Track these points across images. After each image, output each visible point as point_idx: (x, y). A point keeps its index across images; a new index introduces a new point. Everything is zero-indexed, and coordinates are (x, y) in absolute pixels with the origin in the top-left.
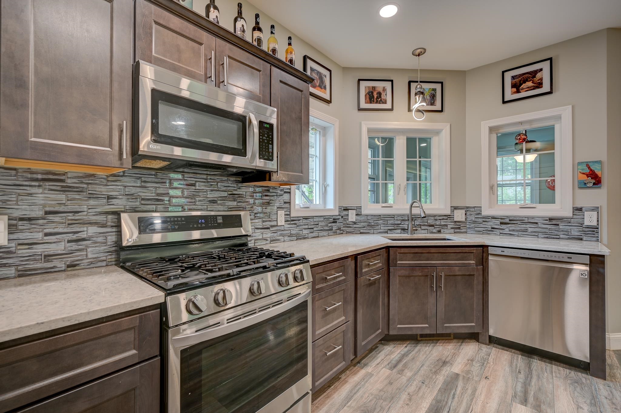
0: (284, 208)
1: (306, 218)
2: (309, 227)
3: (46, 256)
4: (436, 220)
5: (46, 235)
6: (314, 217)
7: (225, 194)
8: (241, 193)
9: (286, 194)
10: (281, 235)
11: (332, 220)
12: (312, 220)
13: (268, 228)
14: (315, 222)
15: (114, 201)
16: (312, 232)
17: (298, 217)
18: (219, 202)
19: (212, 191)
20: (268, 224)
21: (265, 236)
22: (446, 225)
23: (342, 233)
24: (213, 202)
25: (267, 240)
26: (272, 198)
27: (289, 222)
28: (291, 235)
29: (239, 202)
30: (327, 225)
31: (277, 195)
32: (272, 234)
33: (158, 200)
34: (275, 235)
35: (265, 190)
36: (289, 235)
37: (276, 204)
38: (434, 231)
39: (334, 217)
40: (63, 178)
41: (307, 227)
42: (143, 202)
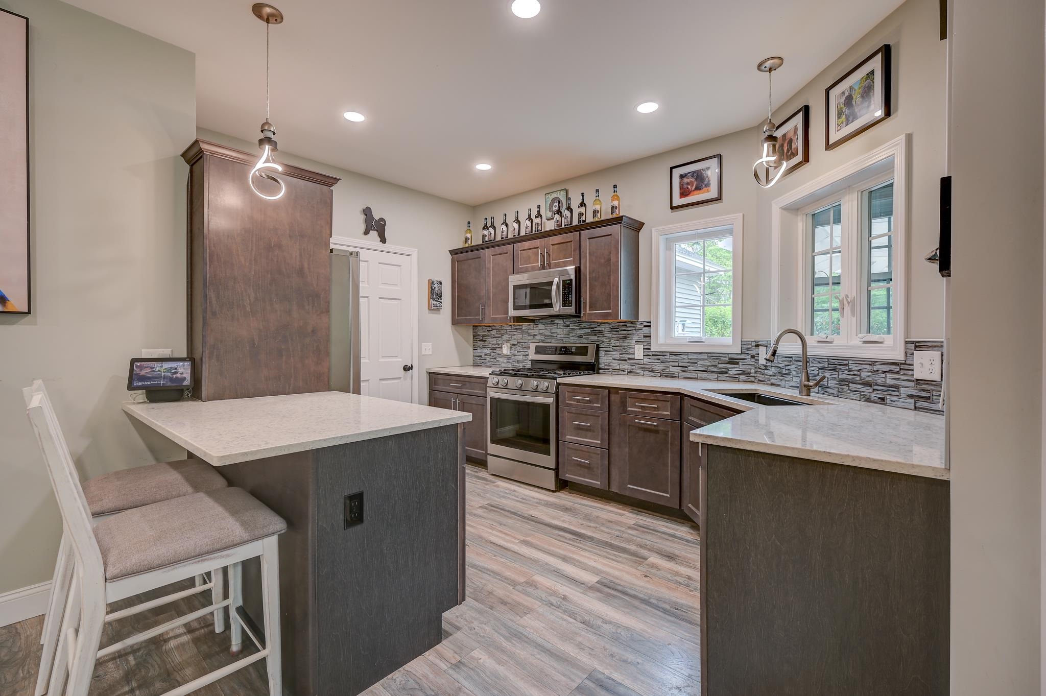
0: (644, 342)
1: (676, 354)
2: (680, 365)
3: (518, 361)
4: (876, 372)
5: (518, 352)
6: (689, 354)
7: (589, 331)
8: (601, 329)
9: (647, 328)
10: (640, 368)
11: (727, 359)
12: (685, 357)
13: (625, 360)
14: (691, 359)
15: (536, 337)
16: (686, 372)
17: (663, 352)
18: (584, 337)
19: (580, 329)
20: (626, 356)
21: (622, 367)
22: (897, 387)
23: (754, 382)
24: (580, 337)
25: (624, 371)
26: (630, 332)
27: (650, 357)
28: (652, 370)
29: (598, 337)
30: (715, 366)
31: (635, 330)
32: (630, 367)
33: (552, 336)
34: (633, 367)
35: (623, 325)
36: (650, 370)
37: (634, 338)
38: (874, 396)
39: (730, 356)
40: (521, 327)
41: (677, 364)
42: (546, 338)
